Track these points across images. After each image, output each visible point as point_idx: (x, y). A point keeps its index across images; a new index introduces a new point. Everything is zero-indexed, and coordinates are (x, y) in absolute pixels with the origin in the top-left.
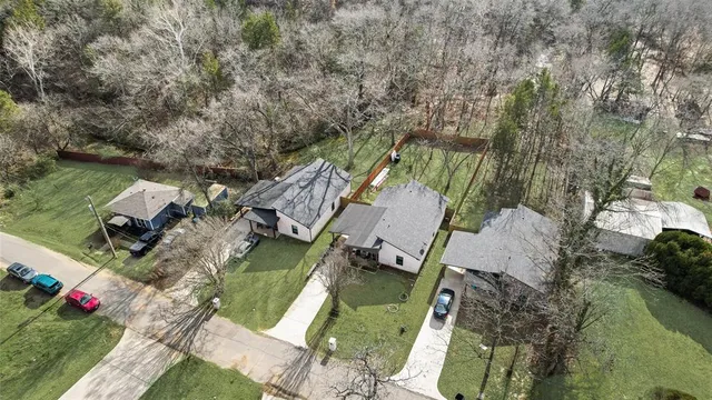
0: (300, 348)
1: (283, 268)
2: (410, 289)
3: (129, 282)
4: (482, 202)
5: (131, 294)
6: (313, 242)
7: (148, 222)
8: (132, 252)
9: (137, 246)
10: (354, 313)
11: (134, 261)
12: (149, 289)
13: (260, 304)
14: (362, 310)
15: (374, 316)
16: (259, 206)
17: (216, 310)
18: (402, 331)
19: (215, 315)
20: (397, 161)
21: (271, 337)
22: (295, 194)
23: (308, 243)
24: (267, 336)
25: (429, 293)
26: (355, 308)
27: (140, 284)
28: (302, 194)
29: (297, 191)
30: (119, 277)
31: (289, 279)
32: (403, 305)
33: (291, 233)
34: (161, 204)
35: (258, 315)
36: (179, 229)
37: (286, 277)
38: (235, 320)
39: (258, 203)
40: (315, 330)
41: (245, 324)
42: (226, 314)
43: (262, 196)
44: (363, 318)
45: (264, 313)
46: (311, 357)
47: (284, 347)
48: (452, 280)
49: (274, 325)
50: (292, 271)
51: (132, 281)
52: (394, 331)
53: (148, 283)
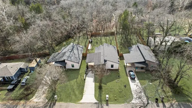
0: (96, 103)
1: (74, 79)
2: (119, 74)
3: (11, 102)
4: (122, 47)
5: (14, 106)
6: (80, 68)
7: (12, 77)
8: (8, 90)
9: (10, 87)
10: (107, 86)
11: (10, 93)
12: (22, 102)
13: (72, 93)
14: (108, 84)
15: (113, 85)
16: (57, 61)
17: (56, 100)
18: (125, 86)
19: (57, 102)
20: (92, 42)
21: (83, 103)
22: (69, 54)
23: (78, 69)
24: (81, 103)
25: (125, 73)
26: (106, 84)
27: (17, 101)
28: (71, 53)
29: (69, 53)
30: (5, 102)
31: (78, 82)
32: (120, 79)
33: (71, 68)
34: (16, 69)
35: (73, 97)
36: (26, 77)
37: (76, 81)
38: (66, 102)
39: (56, 60)
40: (97, 95)
41: (70, 101)
42: (61, 100)
43: (56, 58)
44: (110, 86)
45: (75, 95)
46: (101, 104)
47: (90, 105)
48: (129, 68)
49: (82, 99)
50: (78, 79)
51: (12, 101)
52: (123, 87)
53: (21, 99)
